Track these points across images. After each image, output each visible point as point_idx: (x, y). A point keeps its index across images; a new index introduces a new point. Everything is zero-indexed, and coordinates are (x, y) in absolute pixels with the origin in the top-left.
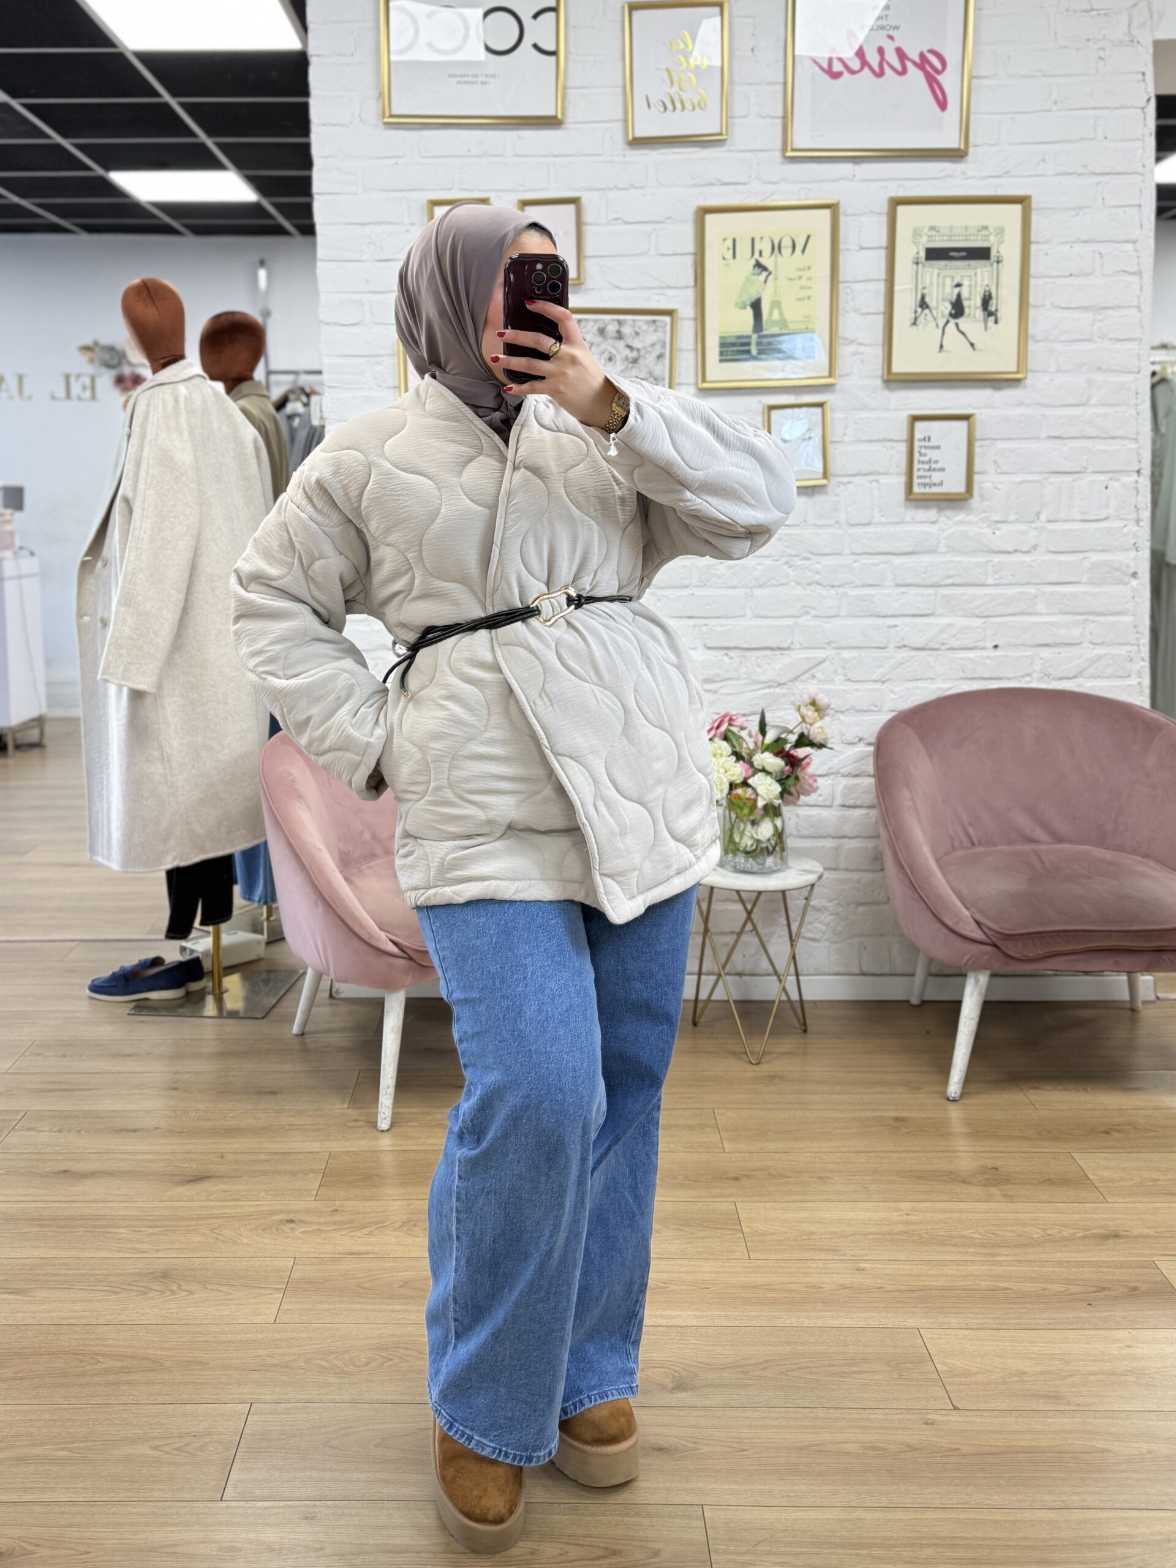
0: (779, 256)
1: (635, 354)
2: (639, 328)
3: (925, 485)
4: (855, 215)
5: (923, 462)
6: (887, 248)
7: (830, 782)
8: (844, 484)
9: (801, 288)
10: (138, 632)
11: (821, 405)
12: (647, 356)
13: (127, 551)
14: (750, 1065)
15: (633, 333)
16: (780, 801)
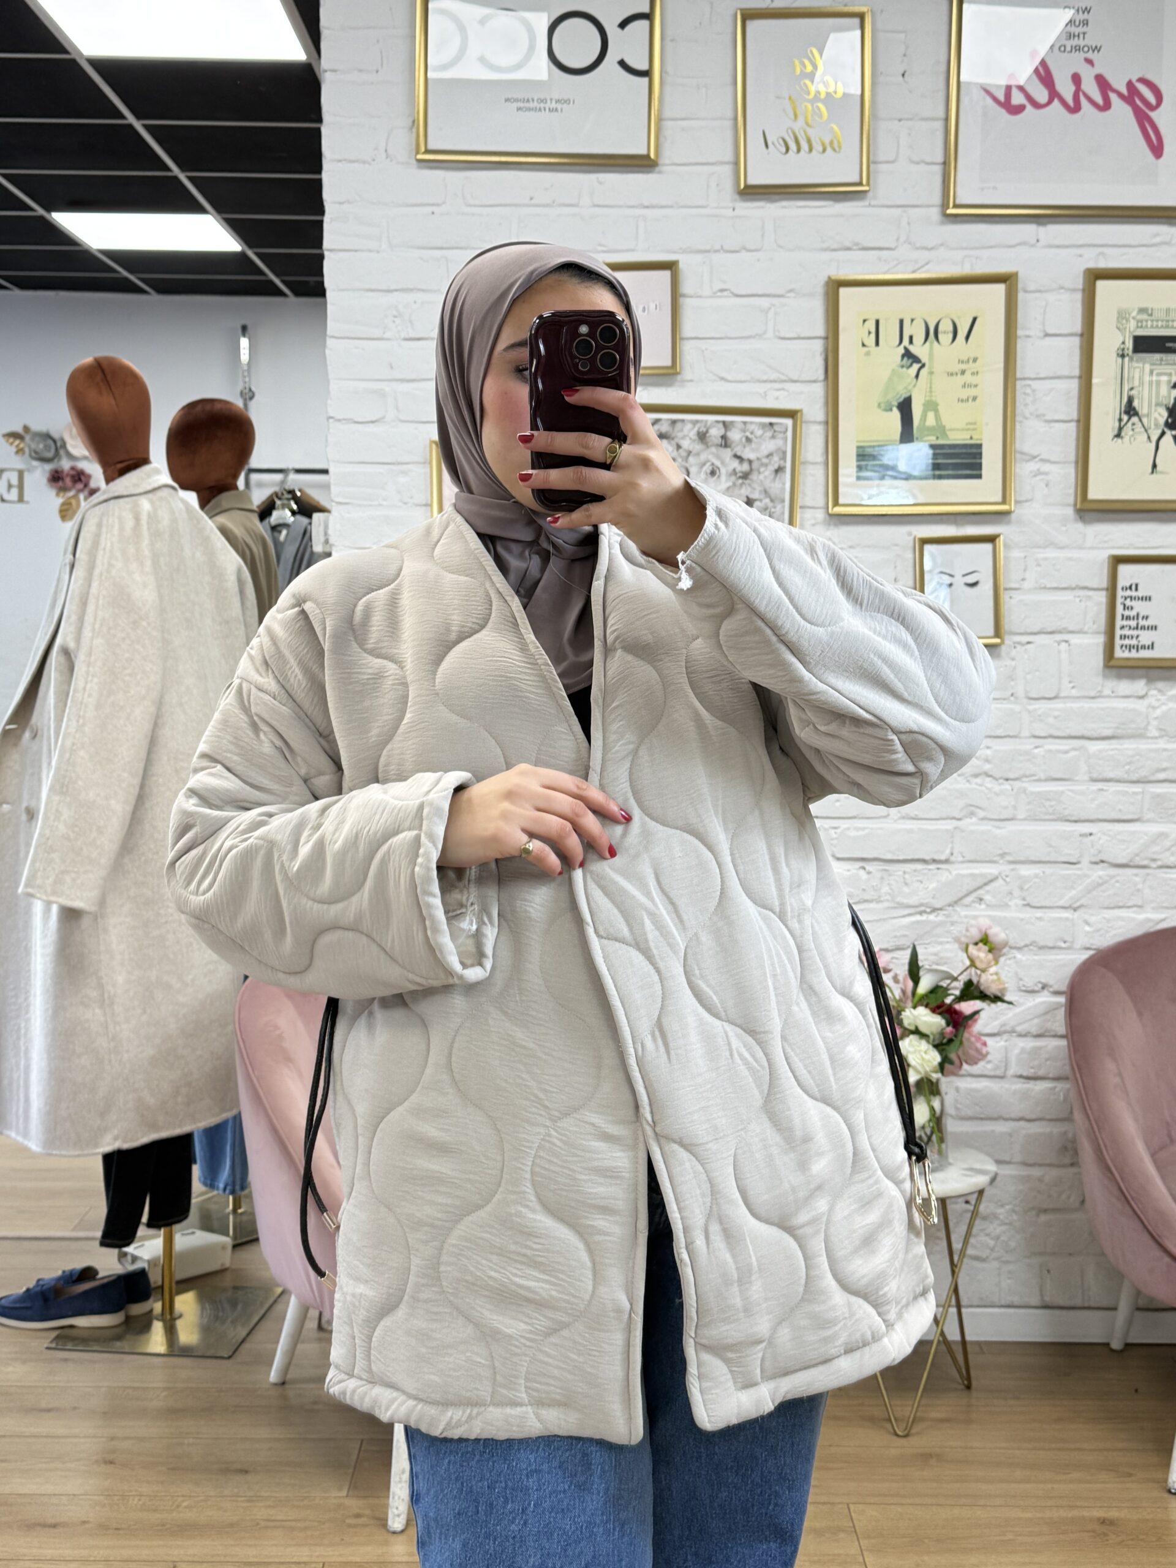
0: (936, 343)
1: (745, 467)
2: (752, 433)
3: (1130, 648)
4: (1040, 291)
5: (1128, 618)
6: (1082, 335)
7: (1002, 1043)
8: (1019, 643)
9: (964, 386)
10: (76, 829)
11: (991, 539)
12: (762, 469)
13: (65, 720)
14: (895, 1438)
15: (744, 440)
16: (939, 1075)
